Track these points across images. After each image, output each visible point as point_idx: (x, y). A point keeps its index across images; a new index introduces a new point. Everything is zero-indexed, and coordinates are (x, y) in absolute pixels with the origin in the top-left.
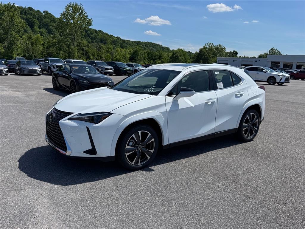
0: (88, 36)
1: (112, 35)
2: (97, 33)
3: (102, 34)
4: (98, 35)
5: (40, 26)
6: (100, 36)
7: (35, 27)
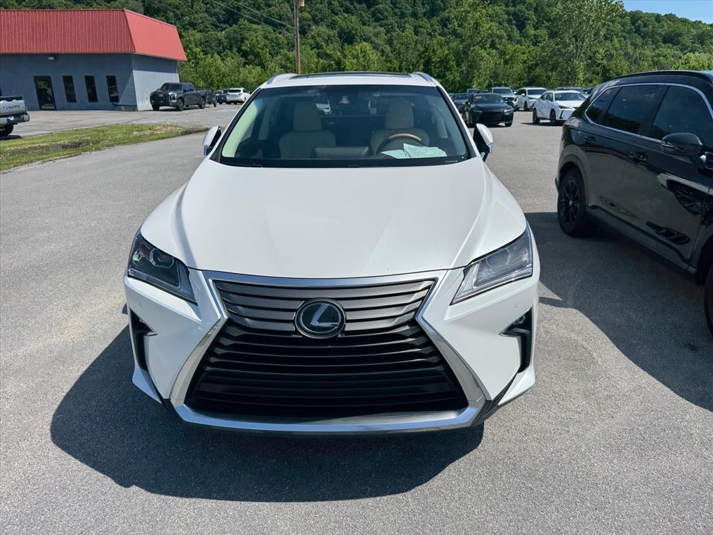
0: (636, 32)
1: (700, 22)
2: (659, 22)
3: (674, 22)
4: (663, 26)
5: (537, 23)
6: (666, 28)
7: (528, 27)
